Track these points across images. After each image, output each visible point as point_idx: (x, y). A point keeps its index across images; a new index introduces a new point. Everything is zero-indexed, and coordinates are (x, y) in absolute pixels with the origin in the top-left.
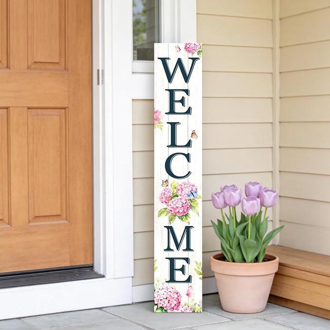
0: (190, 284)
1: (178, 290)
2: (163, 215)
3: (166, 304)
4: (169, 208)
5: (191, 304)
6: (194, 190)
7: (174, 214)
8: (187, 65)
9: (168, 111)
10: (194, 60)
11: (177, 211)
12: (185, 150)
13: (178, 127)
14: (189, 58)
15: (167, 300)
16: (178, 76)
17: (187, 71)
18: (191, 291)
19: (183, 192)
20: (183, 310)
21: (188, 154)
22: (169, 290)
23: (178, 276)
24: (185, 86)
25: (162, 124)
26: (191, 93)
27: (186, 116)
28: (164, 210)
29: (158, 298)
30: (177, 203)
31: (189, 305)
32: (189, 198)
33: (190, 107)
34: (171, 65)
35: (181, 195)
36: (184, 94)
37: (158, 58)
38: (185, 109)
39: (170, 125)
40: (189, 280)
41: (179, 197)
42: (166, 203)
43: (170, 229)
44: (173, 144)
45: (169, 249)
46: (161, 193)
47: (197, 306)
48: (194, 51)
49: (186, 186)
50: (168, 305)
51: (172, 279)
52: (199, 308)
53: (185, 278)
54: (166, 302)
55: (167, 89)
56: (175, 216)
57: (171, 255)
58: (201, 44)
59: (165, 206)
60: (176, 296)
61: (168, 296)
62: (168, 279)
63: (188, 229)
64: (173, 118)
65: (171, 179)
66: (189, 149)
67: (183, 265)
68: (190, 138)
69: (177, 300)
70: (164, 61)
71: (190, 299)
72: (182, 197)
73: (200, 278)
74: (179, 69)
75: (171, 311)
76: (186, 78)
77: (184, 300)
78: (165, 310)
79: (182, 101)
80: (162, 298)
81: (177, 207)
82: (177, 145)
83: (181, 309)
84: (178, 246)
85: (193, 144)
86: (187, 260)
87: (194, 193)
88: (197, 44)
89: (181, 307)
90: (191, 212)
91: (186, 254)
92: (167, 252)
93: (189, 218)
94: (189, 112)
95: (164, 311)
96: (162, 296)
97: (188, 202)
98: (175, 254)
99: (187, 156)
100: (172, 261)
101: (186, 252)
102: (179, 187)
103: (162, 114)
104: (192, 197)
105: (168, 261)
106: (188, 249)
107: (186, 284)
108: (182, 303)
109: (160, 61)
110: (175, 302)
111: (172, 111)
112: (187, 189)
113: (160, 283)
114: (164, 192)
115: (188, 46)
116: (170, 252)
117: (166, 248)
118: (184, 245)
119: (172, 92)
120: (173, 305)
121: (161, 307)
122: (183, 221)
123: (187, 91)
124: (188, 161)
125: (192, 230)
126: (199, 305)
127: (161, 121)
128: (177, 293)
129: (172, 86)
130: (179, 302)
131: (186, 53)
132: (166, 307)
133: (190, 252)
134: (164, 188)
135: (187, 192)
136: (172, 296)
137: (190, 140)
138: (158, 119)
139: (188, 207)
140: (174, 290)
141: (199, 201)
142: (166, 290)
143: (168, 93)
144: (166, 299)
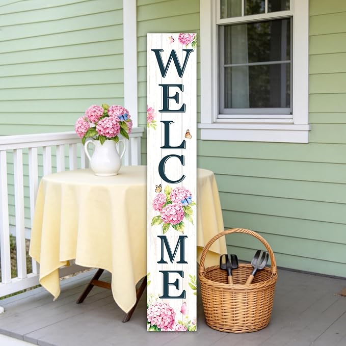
0: (184, 300)
1: (172, 306)
2: (157, 223)
3: (159, 322)
4: (162, 216)
5: (185, 322)
6: (188, 195)
7: (168, 222)
8: (181, 57)
9: (162, 108)
10: (188, 51)
11: (171, 219)
12: (179, 152)
13: (172, 126)
14: (183, 50)
15: (161, 318)
16: (172, 69)
17: (181, 64)
18: (185, 308)
19: (177, 198)
20: (177, 329)
21: (182, 156)
22: (163, 307)
23: (172, 291)
24: (178, 81)
25: (155, 123)
26: (185, 88)
27: (180, 114)
28: (157, 218)
29: (150, 315)
30: (171, 210)
31: (183, 323)
32: (183, 205)
33: (184, 104)
34: (165, 57)
35: (175, 202)
36: (177, 89)
37: (152, 50)
38: (179, 107)
39: (163, 124)
40: (183, 296)
41: (173, 204)
42: (159, 210)
43: (164, 239)
44: (167, 145)
45: (162, 261)
46: (153, 199)
47: (191, 324)
48: (189, 42)
49: (180, 191)
50: (162, 323)
51: (166, 295)
52: (193, 327)
53: (179, 293)
54: (160, 320)
55: (161, 84)
56: (169, 224)
57: (165, 267)
58: (196, 34)
59: (158, 213)
60: (170, 313)
61: (162, 313)
62: (162, 295)
63: (182, 239)
64: (167, 116)
65: (164, 183)
66: (183, 150)
67: (177, 279)
68: (184, 139)
69: (171, 317)
70: (157, 52)
71: (184, 317)
72: (176, 204)
73: (194, 294)
74: (172, 62)
75: (164, 330)
76: (180, 72)
77: (178, 317)
78: (159, 329)
79: (176, 97)
80: (155, 316)
81: (171, 215)
82: (171, 146)
83: (175, 328)
84: (172, 258)
85: (187, 145)
86: (181, 273)
87: (188, 199)
88: (191, 34)
89: (175, 325)
90: (185, 220)
91: (180, 267)
92: (160, 265)
93: (183, 227)
94: (183, 109)
95: (157, 330)
96: (155, 313)
97: (182, 209)
98: (169, 266)
99: (181, 158)
100: (166, 274)
101: (180, 265)
102: (173, 193)
103: (155, 112)
104: (186, 204)
105: (162, 274)
106: (182, 261)
107: (180, 300)
108: (176, 321)
109: (153, 53)
110: (169, 320)
111: (166, 109)
112: (181, 195)
113: (154, 298)
114: (157, 198)
115: (182, 36)
116: (164, 265)
117: (160, 260)
118: (177, 257)
119: (165, 87)
120: (166, 324)
121: (154, 326)
122: (177, 230)
123: (181, 87)
124: (182, 164)
125: (186, 240)
126: (193, 324)
127: (155, 119)
128: (171, 310)
129: (166, 81)
130: (173, 320)
131: (180, 44)
132: (159, 326)
133: (184, 265)
134: (158, 193)
135: (181, 198)
136: (166, 313)
137: (184, 141)
138: (151, 117)
139: (182, 214)
140: (167, 307)
141: (194, 208)
142: (159, 307)
143: (161, 88)
144: (160, 316)
